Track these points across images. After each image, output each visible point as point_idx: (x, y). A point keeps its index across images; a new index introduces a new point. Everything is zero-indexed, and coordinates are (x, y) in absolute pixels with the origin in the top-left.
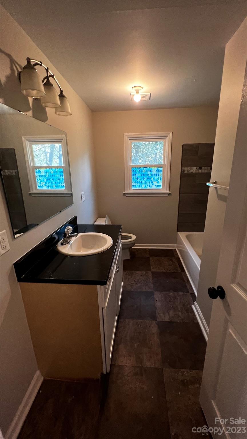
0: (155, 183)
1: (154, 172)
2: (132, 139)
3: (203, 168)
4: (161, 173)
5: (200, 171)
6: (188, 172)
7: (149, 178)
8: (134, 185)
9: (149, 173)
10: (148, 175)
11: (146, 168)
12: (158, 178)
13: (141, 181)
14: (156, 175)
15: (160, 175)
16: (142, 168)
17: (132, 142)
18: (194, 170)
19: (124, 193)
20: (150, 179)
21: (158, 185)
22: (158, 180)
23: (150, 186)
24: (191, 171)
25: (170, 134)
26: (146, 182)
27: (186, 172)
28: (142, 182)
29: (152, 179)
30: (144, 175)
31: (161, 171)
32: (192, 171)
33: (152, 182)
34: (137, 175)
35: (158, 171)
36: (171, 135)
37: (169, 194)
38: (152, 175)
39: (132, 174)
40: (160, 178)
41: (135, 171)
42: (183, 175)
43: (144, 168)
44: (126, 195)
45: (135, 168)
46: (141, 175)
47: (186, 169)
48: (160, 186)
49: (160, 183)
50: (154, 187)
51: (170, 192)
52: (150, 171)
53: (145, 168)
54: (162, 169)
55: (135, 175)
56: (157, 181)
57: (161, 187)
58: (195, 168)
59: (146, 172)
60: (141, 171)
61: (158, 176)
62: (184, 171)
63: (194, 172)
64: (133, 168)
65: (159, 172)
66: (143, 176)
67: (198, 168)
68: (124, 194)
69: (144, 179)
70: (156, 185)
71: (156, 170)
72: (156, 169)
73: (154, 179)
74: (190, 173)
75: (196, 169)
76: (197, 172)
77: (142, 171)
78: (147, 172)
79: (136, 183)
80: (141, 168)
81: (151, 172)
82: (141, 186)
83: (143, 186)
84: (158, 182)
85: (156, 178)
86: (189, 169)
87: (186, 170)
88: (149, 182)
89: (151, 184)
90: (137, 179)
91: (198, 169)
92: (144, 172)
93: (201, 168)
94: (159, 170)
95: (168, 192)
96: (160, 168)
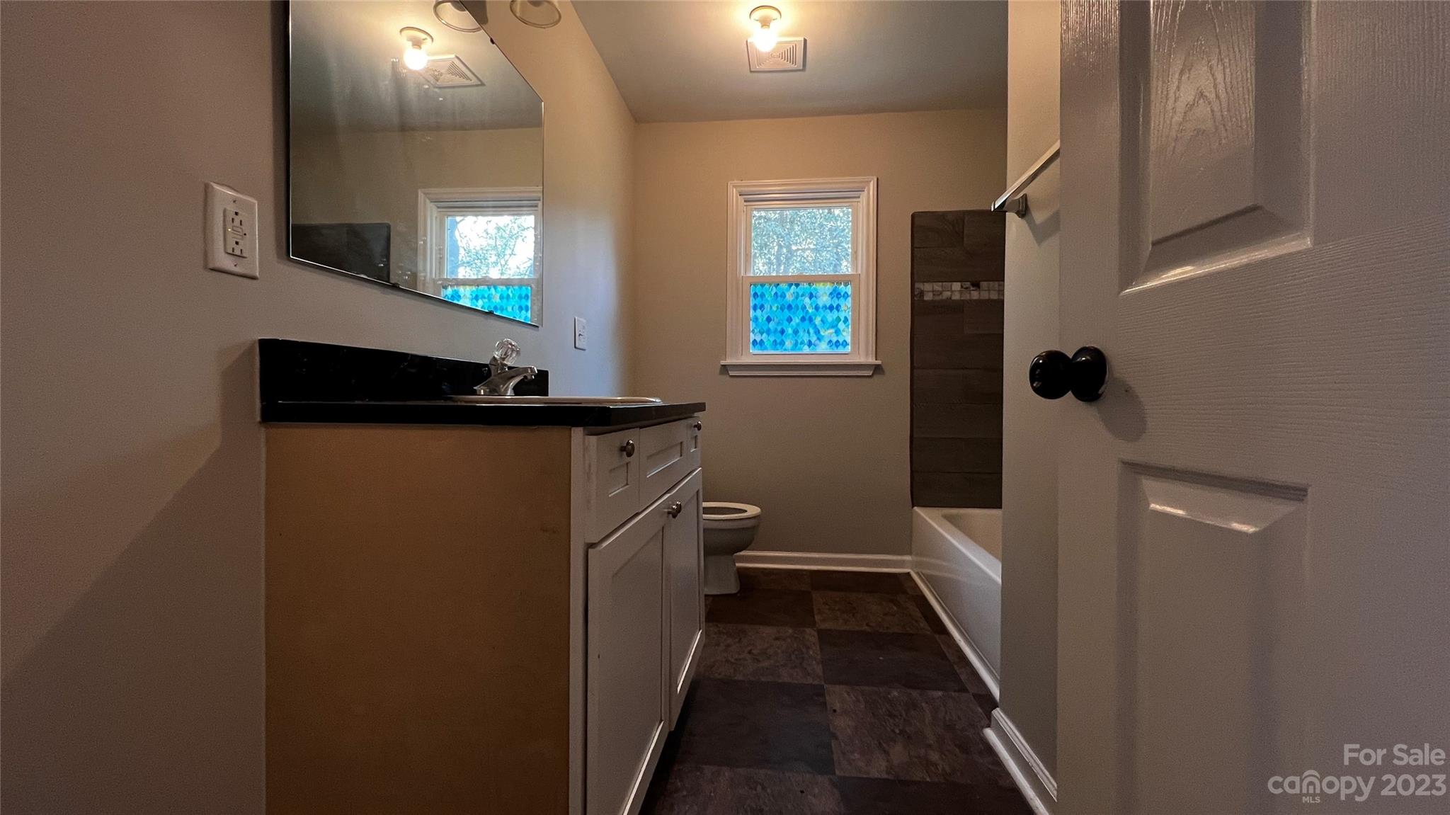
0: (827, 333)
1: (824, 300)
2: (751, 199)
3: (984, 284)
4: (847, 304)
5: (975, 295)
6: (937, 298)
7: (807, 318)
8: (758, 340)
9: (807, 300)
10: (804, 308)
11: (797, 285)
12: (838, 319)
13: (779, 328)
14: (831, 308)
15: (843, 308)
16: (784, 286)
17: (752, 210)
18: (955, 291)
19: (723, 362)
20: (811, 320)
21: (838, 341)
22: (837, 325)
23: (810, 344)
24: (947, 294)
25: (872, 182)
26: (796, 332)
27: (929, 297)
28: (782, 332)
29: (818, 321)
30: (790, 307)
31: (846, 296)
32: (949, 293)
33: (817, 332)
34: (767, 306)
35: (836, 294)
36: (872, 186)
37: (877, 369)
38: (817, 308)
39: (752, 305)
40: (842, 319)
41: (763, 295)
42: (919, 307)
43: (790, 285)
44: (731, 373)
45: (762, 285)
46: (782, 309)
47: (927, 287)
48: (845, 344)
49: (844, 334)
50: (823, 347)
51: (879, 362)
52: (811, 296)
53: (793, 287)
54: (849, 289)
55: (761, 309)
56: (833, 327)
57: (849, 349)
58: (956, 286)
59: (797, 298)
60: (779, 294)
61: (838, 311)
62: (922, 293)
63: (956, 297)
64: (755, 285)
65: (838, 298)
66: (786, 310)
67: (968, 284)
68: (725, 369)
69: (790, 320)
70: (830, 341)
71: (831, 294)
72: (828, 287)
73: (822, 321)
74: (942, 300)
75: (962, 287)
76: (966, 297)
77: (783, 296)
78: (800, 298)
79: (765, 335)
80: (781, 285)
81: (814, 299)
82: (782, 343)
83: (787, 343)
84: (838, 332)
85: (831, 317)
86: (937, 287)
87: (930, 290)
88: (808, 332)
89: (814, 339)
90: (769, 319)
91: (967, 288)
92: (789, 297)
93: (976, 285)
94: (839, 294)
95: (871, 360)
96: (842, 286)
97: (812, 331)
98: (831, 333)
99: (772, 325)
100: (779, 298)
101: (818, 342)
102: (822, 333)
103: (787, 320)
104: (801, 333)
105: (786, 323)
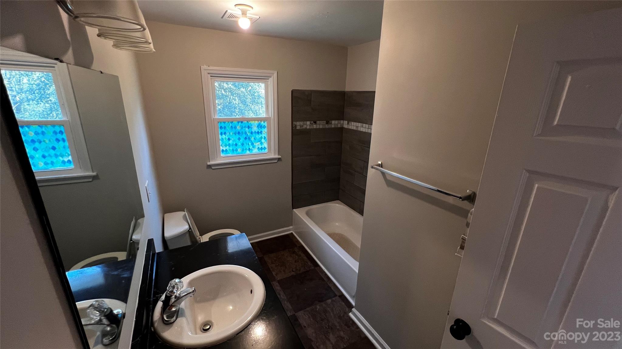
0: (257, 145)
1: (255, 129)
2: (214, 76)
3: (318, 122)
4: (265, 130)
5: (315, 126)
6: (301, 128)
7: (247, 138)
8: (224, 149)
9: (247, 129)
10: (246, 133)
11: (242, 122)
12: (261, 138)
13: (234, 143)
14: (258, 133)
15: (263, 132)
16: (235, 123)
17: (214, 81)
18: (308, 125)
19: (209, 163)
20: (249, 139)
21: (262, 148)
22: (261, 141)
23: (249, 149)
24: (305, 126)
25: (275, 74)
26: (243, 144)
27: (298, 128)
28: (236, 145)
29: (252, 139)
30: (239, 133)
31: (264, 127)
32: (306, 126)
33: (252, 144)
34: (227, 134)
35: (260, 126)
36: (275, 75)
37: (279, 159)
38: (252, 133)
39: (220, 133)
40: (263, 138)
41: (225, 128)
42: (295, 132)
43: (239, 122)
44: (213, 168)
45: (224, 123)
46: (235, 134)
47: (298, 123)
48: (265, 148)
49: (265, 144)
50: (255, 151)
51: (280, 157)
52: (249, 127)
53: (240, 123)
54: (266, 124)
55: (224, 134)
56: (259, 141)
57: (266, 151)
58: (308, 123)
59: (242, 128)
60: (233, 127)
61: (261, 134)
62: (296, 126)
63: (308, 127)
64: (221, 123)
65: (261, 128)
66: (237, 135)
67: (312, 122)
68: (210, 167)
69: (239, 139)
70: (258, 148)
71: (258, 126)
72: (256, 123)
73: (254, 139)
74: (303, 129)
75: (310, 123)
76: (312, 127)
77: (235, 128)
78: (243, 128)
79: (227, 147)
80: (234, 122)
81: (250, 128)
82: (236, 150)
83: (239, 150)
84: (261, 143)
85: (258, 136)
86: (301, 123)
87: (298, 124)
88: (248, 144)
89: (251, 147)
90: (229, 139)
91: (312, 124)
92: (238, 128)
93: (315, 123)
94: (261, 126)
95: (277, 156)
96: (263, 122)
97: (250, 144)
98: (259, 144)
99: (231, 142)
100: (233, 129)
101: (253, 148)
102: (254, 144)
103: (238, 139)
104: (245, 145)
105: (238, 140)
